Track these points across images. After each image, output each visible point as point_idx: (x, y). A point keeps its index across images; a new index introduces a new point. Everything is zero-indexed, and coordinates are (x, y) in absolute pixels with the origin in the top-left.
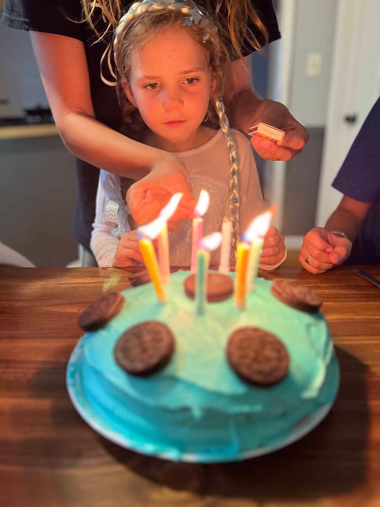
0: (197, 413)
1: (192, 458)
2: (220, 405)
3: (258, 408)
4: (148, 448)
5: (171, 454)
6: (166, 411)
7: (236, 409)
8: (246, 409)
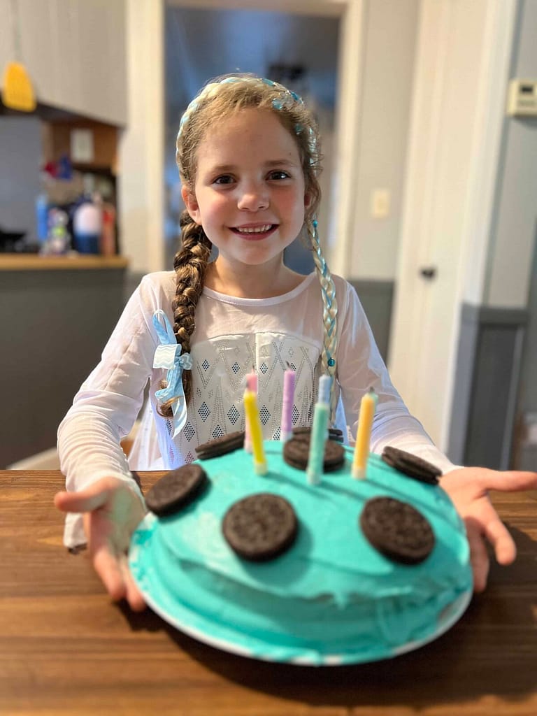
0: (341, 600)
1: (333, 660)
2: (366, 588)
3: (407, 590)
4: (275, 653)
5: (309, 658)
6: (301, 601)
7: (384, 592)
8: (395, 591)
